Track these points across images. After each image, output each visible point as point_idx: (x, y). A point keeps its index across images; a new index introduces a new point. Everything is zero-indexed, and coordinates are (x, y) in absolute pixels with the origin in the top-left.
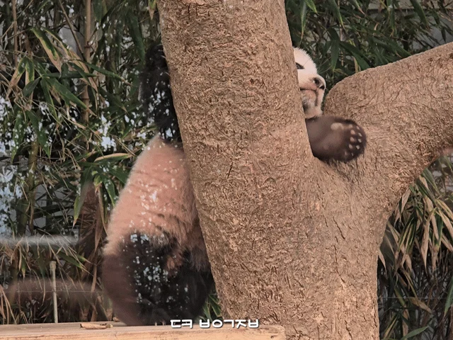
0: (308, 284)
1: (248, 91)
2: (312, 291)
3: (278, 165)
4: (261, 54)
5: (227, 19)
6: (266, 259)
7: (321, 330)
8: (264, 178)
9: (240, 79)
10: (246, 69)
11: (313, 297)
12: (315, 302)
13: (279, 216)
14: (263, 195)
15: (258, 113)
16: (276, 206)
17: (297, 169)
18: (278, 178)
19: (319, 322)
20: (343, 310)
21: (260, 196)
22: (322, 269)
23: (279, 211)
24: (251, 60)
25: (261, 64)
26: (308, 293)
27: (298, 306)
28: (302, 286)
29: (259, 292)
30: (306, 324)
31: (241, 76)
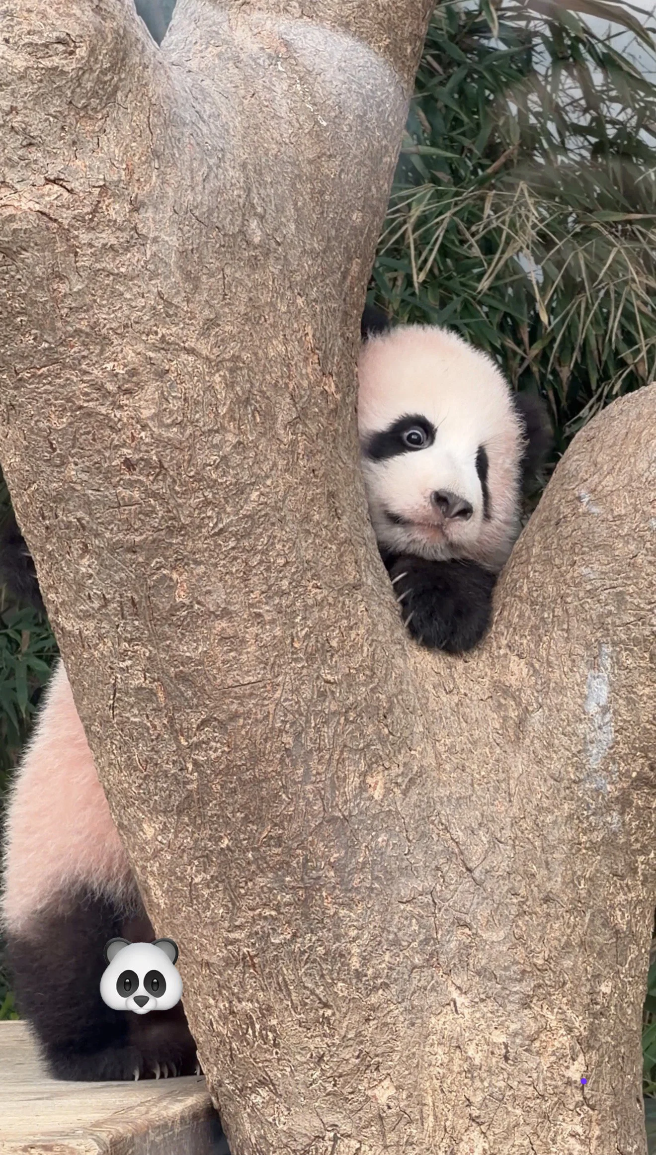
0: (344, 998)
1: (120, 489)
2: (356, 1017)
3: (230, 682)
4: (151, 390)
5: (34, 303)
6: (225, 934)
7: (389, 1123)
8: (195, 720)
9: (97, 458)
10: (108, 432)
11: (359, 1034)
12: (367, 1047)
13: (246, 818)
14: (196, 763)
15: (155, 547)
16: (234, 791)
17: (296, 691)
18: (234, 716)
19: (383, 1100)
20: (456, 1069)
21: (190, 766)
22: (387, 957)
23: (244, 807)
24: (121, 407)
25: (152, 418)
26: (348, 1024)
27: (321, 1058)
28: (326, 1005)
29: (226, 1018)
30: (348, 1106)
31: (99, 452)
